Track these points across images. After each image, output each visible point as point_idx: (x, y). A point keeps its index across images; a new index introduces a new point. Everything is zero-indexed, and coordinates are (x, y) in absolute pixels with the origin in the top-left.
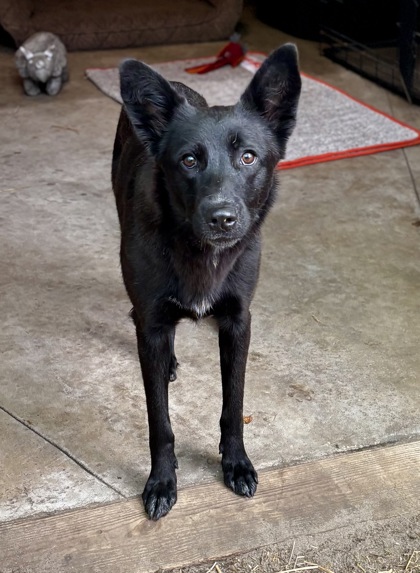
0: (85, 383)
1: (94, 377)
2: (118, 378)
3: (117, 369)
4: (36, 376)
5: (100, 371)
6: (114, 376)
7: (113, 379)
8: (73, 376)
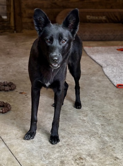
0: (51, 158)
1: (54, 156)
2: (63, 158)
3: (63, 155)
4: (34, 152)
5: (57, 154)
6: (62, 157)
7: (61, 158)
8: (47, 154)
